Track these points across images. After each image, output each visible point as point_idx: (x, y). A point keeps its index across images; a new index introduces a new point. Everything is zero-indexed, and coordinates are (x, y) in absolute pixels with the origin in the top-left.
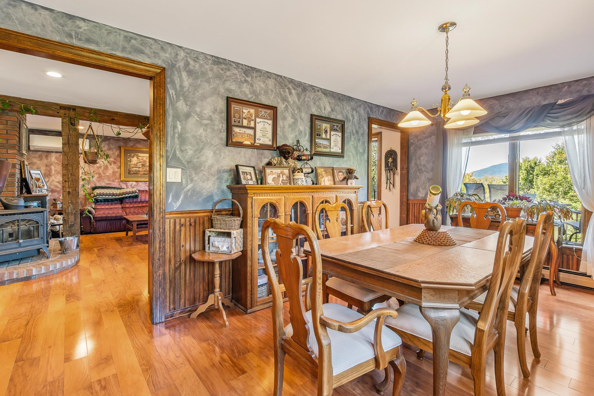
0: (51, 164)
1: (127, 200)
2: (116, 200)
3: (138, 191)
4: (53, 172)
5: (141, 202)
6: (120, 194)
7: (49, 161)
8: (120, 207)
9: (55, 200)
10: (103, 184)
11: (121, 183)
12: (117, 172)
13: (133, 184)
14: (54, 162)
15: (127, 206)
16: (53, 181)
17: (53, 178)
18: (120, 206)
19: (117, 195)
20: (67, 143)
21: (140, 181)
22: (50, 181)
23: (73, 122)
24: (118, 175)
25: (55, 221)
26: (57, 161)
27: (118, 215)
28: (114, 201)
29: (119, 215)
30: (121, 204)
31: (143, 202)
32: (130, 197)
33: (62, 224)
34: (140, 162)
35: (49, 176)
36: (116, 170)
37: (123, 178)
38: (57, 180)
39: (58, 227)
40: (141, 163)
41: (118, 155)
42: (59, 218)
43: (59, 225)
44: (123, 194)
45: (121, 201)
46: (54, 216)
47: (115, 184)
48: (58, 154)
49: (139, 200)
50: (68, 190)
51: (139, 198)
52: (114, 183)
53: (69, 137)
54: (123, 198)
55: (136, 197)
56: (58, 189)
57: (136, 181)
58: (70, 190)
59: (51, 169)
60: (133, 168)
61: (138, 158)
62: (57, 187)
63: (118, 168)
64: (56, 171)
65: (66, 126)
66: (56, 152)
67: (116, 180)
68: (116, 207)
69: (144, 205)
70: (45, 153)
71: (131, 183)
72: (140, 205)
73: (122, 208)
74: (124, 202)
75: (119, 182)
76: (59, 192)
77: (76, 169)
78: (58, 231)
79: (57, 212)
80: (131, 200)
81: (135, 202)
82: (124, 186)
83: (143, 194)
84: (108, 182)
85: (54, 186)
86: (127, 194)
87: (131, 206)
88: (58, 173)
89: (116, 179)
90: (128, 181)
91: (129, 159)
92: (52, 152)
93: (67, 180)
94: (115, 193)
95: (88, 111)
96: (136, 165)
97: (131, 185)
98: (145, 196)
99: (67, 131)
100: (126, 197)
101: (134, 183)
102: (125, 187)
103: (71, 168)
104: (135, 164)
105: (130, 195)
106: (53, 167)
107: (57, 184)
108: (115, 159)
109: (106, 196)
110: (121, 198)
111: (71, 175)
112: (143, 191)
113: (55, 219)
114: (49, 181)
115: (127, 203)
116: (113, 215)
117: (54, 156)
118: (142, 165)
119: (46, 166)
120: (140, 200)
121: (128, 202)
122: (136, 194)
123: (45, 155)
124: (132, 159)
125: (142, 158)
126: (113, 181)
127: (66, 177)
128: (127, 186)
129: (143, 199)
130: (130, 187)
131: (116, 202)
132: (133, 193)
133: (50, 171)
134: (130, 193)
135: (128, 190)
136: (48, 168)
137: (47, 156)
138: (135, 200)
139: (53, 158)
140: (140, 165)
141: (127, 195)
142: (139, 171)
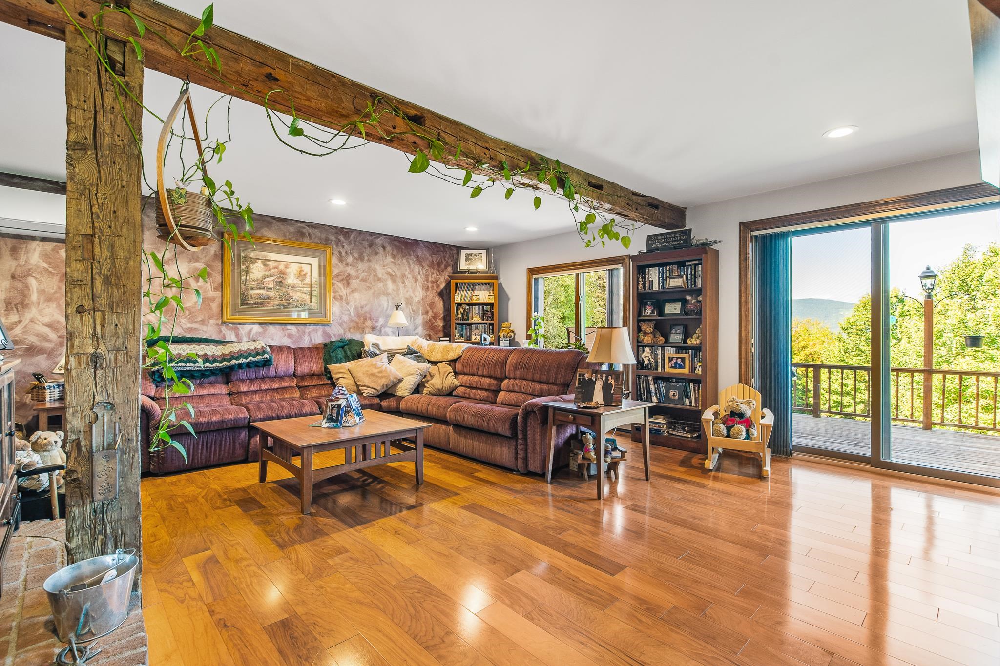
0: (28, 274)
1: (242, 374)
2: (213, 372)
3: (268, 349)
4: (34, 297)
5: (278, 377)
6: (224, 358)
7: (22, 262)
8: (225, 391)
9: (38, 376)
10: (178, 332)
11: (223, 328)
12: (213, 299)
13: (254, 331)
14: (38, 267)
15: (243, 388)
16: (32, 321)
17: (32, 313)
18: (223, 389)
19: (215, 361)
20: (90, 141)
21: (271, 324)
22: (24, 324)
23: (119, 58)
24: (215, 306)
25: (36, 457)
26: (45, 265)
27: (227, 417)
28: (209, 376)
29: (231, 416)
30: (227, 383)
31: (281, 378)
32: (249, 365)
33: (60, 468)
34: (271, 276)
35: (20, 308)
36: (211, 293)
37: (228, 315)
38: (46, 319)
39: (44, 477)
40: (272, 278)
41: (216, 255)
42: (50, 444)
43: (50, 470)
44: (232, 356)
45: (226, 375)
46: (33, 438)
47: (209, 331)
48: (50, 246)
49: (272, 372)
50: (91, 350)
51: (272, 368)
52: (205, 328)
53: (100, 117)
54: (232, 368)
55: (266, 363)
56: (48, 345)
57: (260, 324)
58: (102, 350)
59: (27, 287)
60: (253, 289)
61: (265, 265)
62: (46, 339)
63: (216, 289)
64: (41, 292)
65: (88, 68)
66: (44, 239)
67: (212, 321)
68: (213, 391)
69: (285, 384)
70: (10, 242)
71: (247, 327)
72: (275, 385)
73: (229, 394)
74: (233, 378)
75: (218, 325)
76: (51, 354)
77: (127, 259)
78: (45, 492)
79: (43, 420)
80: (252, 373)
81: (263, 379)
82: (230, 336)
83: (283, 357)
84: (189, 325)
85: (38, 335)
86: (241, 356)
87: (253, 388)
88: (49, 299)
89: (210, 318)
90: (240, 323)
91: (243, 267)
92: (33, 238)
93: (88, 304)
94: (210, 354)
95: (181, 26)
96: (261, 281)
97: (249, 334)
98: (287, 361)
99: (90, 93)
100: (240, 366)
101: (256, 328)
102: (234, 338)
103: (106, 253)
104: (257, 280)
105: (250, 359)
106: (33, 282)
107: (46, 330)
108: (208, 266)
109: (186, 362)
110: (227, 367)
111: (107, 281)
112: (280, 349)
113: (37, 447)
114: (20, 322)
115: (243, 380)
116: (215, 418)
117: (38, 250)
118: (276, 282)
119: (13, 277)
120: (274, 373)
121: (244, 377)
122: (266, 356)
123: (10, 246)
124: (251, 266)
125: (276, 264)
126: (203, 322)
127: (81, 296)
128: (237, 335)
129: (282, 370)
130: (245, 339)
131: (212, 378)
132: (258, 354)
133: (24, 294)
134: (250, 355)
135: (245, 346)
136: (19, 285)
137: (14, 251)
138: (262, 372)
139: (35, 255)
140: (270, 282)
141: (242, 360)
142: (269, 298)
